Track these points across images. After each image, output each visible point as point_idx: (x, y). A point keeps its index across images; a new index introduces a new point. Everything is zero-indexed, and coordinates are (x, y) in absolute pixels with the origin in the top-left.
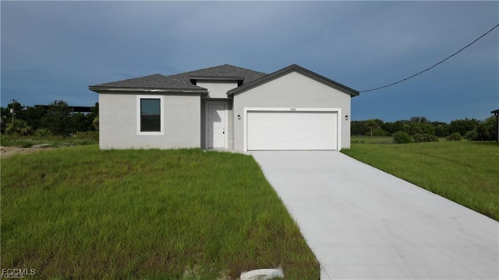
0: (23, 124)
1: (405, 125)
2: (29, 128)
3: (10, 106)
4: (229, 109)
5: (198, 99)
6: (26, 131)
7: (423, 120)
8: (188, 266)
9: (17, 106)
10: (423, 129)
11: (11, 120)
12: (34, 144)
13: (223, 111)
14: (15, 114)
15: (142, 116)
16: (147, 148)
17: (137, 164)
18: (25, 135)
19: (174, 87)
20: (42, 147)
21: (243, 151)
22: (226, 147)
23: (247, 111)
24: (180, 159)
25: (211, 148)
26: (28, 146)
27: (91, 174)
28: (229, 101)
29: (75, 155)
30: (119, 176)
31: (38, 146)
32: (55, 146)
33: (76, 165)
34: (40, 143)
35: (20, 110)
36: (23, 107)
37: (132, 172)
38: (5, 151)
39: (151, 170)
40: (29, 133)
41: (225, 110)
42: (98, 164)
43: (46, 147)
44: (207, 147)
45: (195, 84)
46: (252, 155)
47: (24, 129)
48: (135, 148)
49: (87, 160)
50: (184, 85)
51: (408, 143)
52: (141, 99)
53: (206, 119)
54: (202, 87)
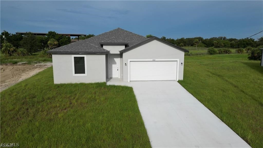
0: (11, 46)
1: (214, 42)
2: (14, 48)
3: (3, 34)
4: (120, 58)
5: (104, 57)
6: (13, 50)
7: (225, 38)
9: (6, 34)
10: (224, 44)
11: (4, 41)
12: (18, 62)
14: (6, 38)
15: (75, 66)
16: (78, 82)
17: (74, 98)
18: (13, 52)
19: (92, 50)
20: (23, 64)
21: (128, 82)
22: (119, 78)
23: (130, 61)
24: (95, 93)
25: (111, 78)
26: (15, 63)
27: (51, 108)
28: (121, 55)
29: (42, 91)
30: (65, 109)
31: (20, 63)
32: (29, 63)
33: (43, 100)
34: (22, 61)
35: (8, 36)
36: (10, 34)
37: (71, 105)
38: (4, 70)
39: (81, 104)
40: (15, 51)
41: (118, 58)
42: (55, 99)
43: (25, 63)
44: (109, 77)
45: (102, 47)
46: (132, 87)
47: (12, 49)
48: (72, 83)
49: (48, 96)
50: (96, 49)
51: (215, 54)
52: (74, 57)
53: (109, 63)
54: (106, 50)
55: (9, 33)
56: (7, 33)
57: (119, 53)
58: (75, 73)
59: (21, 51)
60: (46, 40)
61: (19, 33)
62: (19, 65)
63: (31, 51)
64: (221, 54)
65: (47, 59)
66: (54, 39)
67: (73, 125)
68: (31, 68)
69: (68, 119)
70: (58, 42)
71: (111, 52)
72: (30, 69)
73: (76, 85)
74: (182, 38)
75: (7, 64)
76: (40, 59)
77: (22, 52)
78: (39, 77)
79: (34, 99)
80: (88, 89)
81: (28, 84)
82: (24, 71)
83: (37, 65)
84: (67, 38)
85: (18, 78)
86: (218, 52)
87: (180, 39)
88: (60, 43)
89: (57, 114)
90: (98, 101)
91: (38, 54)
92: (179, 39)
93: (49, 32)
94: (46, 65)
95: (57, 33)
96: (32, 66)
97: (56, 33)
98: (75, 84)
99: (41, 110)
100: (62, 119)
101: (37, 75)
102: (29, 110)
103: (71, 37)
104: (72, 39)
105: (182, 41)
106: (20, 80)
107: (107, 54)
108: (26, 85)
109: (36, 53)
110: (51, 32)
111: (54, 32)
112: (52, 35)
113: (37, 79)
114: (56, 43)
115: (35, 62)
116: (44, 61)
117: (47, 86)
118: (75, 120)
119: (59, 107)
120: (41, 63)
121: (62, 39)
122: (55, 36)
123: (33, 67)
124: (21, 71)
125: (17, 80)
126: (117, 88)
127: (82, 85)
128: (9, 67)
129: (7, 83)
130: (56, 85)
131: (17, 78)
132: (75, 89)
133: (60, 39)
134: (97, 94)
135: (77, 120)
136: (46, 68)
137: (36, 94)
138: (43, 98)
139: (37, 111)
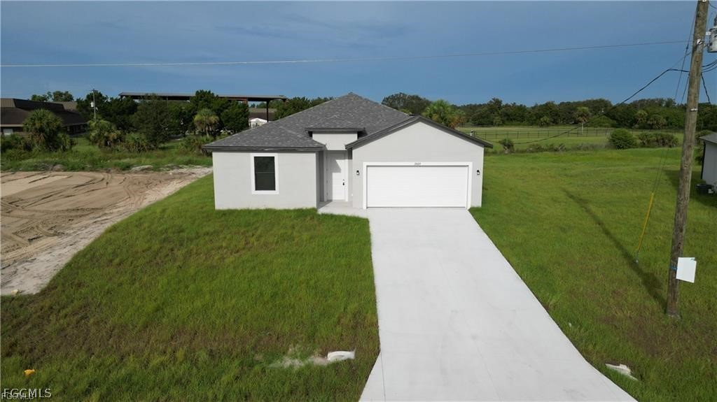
0: (110, 127)
1: (639, 112)
2: (119, 132)
3: (90, 98)
4: (349, 159)
5: (312, 157)
6: (116, 138)
7: (670, 103)
8: (292, 345)
9: (98, 97)
10: (667, 118)
11: (93, 116)
12: (133, 166)
13: (343, 161)
14: (97, 108)
15: (256, 174)
16: (262, 207)
17: (253, 235)
18: (115, 141)
19: (288, 144)
20: (143, 170)
21: (362, 208)
22: (347, 200)
23: (367, 166)
24: (293, 227)
25: (330, 201)
26: (127, 168)
27: (213, 249)
28: (348, 152)
29: (194, 221)
30: (237, 252)
31: (138, 168)
32: (157, 168)
33: (198, 236)
34: (139, 164)
35: (102, 102)
36: (105, 98)
37: (248, 246)
38: (107, 183)
39: (266, 244)
40: (120, 139)
41: (345, 159)
42: (218, 236)
43: (147, 169)
44: (325, 200)
45: (311, 136)
46: (369, 218)
47: (113, 135)
48: (250, 208)
49: (206, 229)
50: (298, 141)
51: (629, 147)
52: (255, 157)
53: (325, 170)
54: (319, 143)
55: (104, 95)
56: (101, 95)
57: (344, 148)
58: (257, 189)
59: (133, 139)
60: (190, 111)
61: (127, 96)
62: (136, 172)
63: (155, 141)
64: (648, 147)
65: (195, 159)
66: (208, 111)
67: (251, 274)
68: (162, 179)
69: (242, 267)
70: (217, 117)
71: (329, 148)
72: (160, 182)
73: (257, 213)
74: (549, 103)
75: (109, 170)
76: (179, 158)
77: (136, 142)
78: (185, 196)
79: (181, 234)
80: (280, 220)
81: (166, 209)
82: (148, 185)
83: (174, 174)
84: (239, 107)
85: (139, 199)
86: (639, 141)
87: (541, 106)
88: (223, 120)
89: (222, 259)
90: (296, 240)
91: (172, 147)
92: (539, 104)
93: (197, 93)
94: (193, 173)
95: (215, 95)
96: (162, 175)
97: (213, 94)
98: (255, 210)
99: (195, 251)
100: (232, 266)
101: (179, 193)
102: (175, 251)
103: (250, 103)
104: (253, 106)
105: (548, 112)
106: (145, 203)
107: (321, 153)
108: (164, 211)
109: (167, 145)
110: (202, 91)
111: (210, 92)
112: (204, 98)
113: (181, 200)
114: (214, 119)
115: (168, 167)
116: (189, 163)
117: (203, 213)
118: (253, 268)
119: (226, 248)
120: (181, 168)
121: (227, 110)
122: (210, 102)
123: (166, 176)
124: (144, 186)
125: (139, 203)
126: (336, 220)
127: (269, 212)
128: (115, 177)
129: (121, 209)
130: (220, 211)
131: (137, 199)
132: (255, 219)
133: (224, 108)
134: (297, 228)
135: (257, 269)
136: (193, 181)
137: (184, 226)
138: (197, 233)
139: (190, 253)
